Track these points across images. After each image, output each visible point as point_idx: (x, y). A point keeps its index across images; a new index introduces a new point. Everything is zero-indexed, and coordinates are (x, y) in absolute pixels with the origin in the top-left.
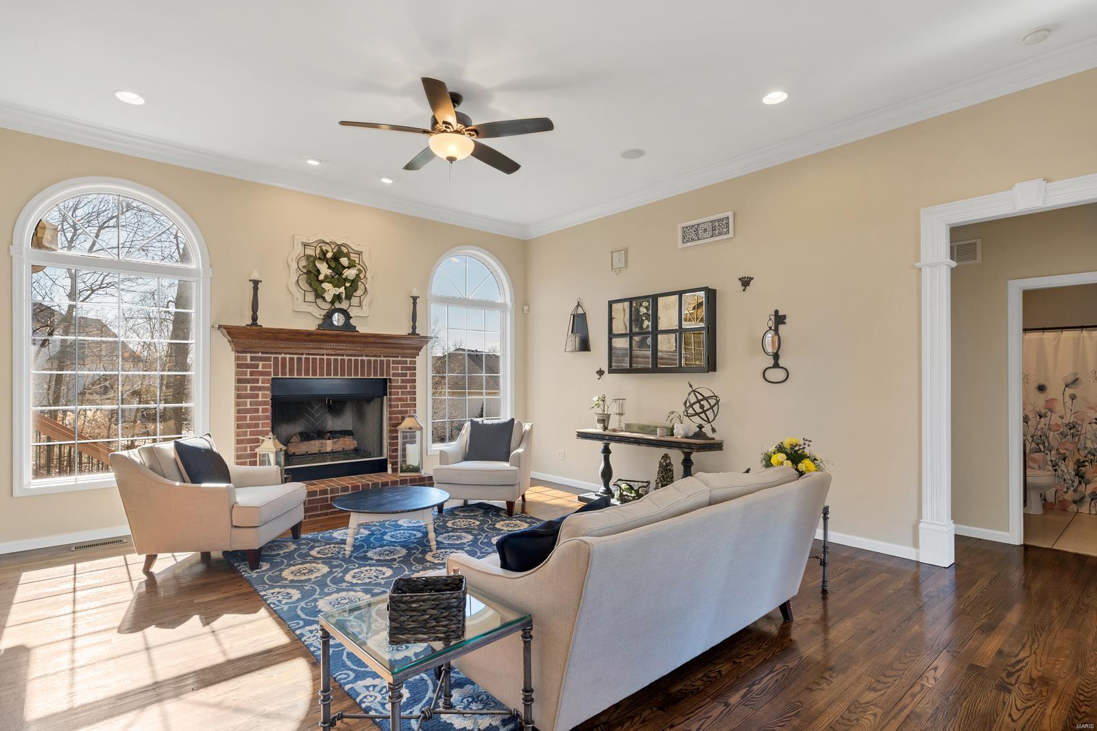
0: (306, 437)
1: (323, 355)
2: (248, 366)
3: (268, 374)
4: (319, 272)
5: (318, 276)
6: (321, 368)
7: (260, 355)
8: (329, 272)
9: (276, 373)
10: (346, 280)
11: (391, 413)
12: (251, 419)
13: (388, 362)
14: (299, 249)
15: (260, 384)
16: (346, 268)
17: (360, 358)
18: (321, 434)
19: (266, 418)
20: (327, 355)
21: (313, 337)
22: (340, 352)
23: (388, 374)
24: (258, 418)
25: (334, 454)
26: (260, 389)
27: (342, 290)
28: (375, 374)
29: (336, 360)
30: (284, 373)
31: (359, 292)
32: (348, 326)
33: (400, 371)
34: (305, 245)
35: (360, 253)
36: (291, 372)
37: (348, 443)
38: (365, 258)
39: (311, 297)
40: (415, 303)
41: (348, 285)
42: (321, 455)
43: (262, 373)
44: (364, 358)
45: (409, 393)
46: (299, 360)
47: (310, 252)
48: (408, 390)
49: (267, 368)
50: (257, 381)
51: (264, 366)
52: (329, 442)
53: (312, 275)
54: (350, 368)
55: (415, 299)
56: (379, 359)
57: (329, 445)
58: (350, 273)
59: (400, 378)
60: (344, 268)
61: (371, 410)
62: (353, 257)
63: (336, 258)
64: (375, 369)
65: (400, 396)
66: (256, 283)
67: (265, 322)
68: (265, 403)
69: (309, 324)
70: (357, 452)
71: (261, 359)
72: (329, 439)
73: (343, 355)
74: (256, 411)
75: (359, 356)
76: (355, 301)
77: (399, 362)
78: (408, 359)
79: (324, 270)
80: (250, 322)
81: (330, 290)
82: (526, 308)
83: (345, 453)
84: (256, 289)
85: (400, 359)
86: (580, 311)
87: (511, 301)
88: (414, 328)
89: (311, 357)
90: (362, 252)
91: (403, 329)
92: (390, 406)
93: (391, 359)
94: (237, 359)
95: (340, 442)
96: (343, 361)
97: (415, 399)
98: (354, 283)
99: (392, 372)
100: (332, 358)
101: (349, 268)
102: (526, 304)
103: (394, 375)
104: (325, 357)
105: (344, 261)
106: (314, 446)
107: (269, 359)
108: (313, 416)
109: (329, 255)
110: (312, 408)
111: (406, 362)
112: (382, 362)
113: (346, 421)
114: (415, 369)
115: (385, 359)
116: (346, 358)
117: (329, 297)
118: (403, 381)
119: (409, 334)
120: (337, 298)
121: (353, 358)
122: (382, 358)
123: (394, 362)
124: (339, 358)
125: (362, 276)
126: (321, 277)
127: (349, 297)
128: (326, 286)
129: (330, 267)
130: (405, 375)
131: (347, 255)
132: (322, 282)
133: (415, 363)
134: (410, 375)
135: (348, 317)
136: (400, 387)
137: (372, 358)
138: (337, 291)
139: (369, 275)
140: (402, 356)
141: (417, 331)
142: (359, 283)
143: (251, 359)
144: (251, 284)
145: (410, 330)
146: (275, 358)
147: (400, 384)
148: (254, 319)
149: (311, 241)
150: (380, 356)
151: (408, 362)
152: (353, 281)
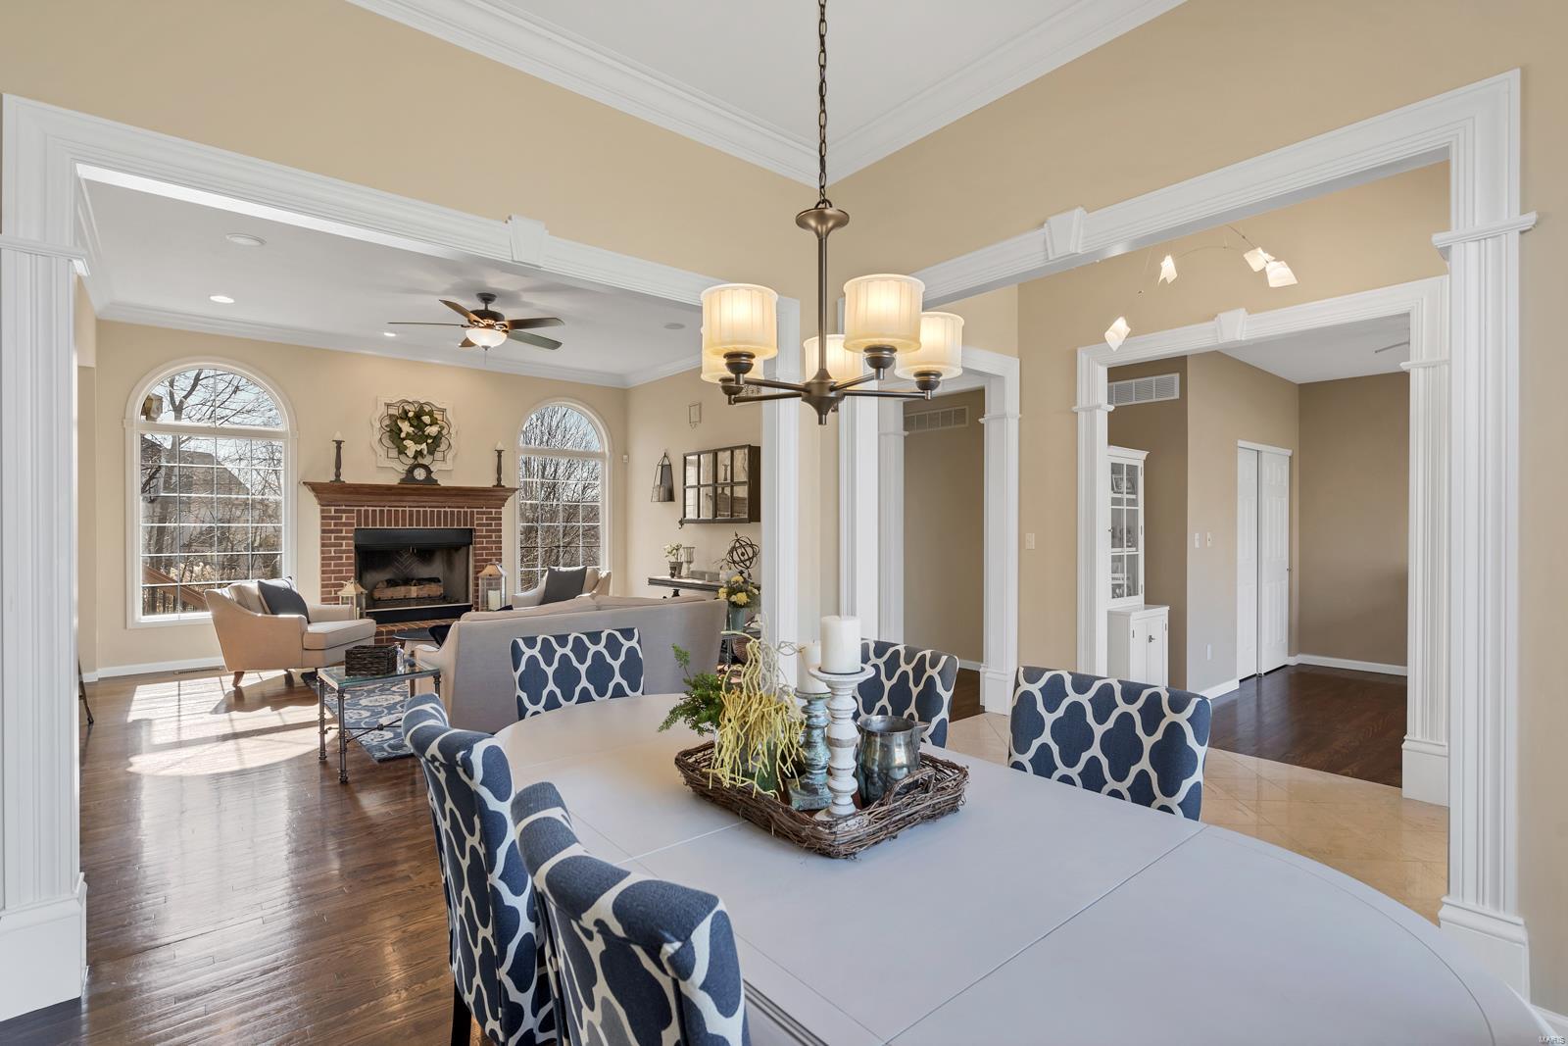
0: (392, 583)
1: (405, 507)
2: (332, 518)
3: (352, 525)
4: (400, 430)
5: (400, 435)
6: (404, 519)
7: (344, 507)
8: (411, 430)
9: (359, 524)
10: (429, 436)
11: (476, 561)
12: (335, 565)
13: (472, 513)
14: (382, 410)
15: (344, 534)
16: (429, 425)
17: (442, 510)
18: (407, 581)
19: (350, 565)
20: (410, 507)
21: (393, 491)
22: (423, 504)
23: (472, 524)
24: (342, 565)
25: (419, 600)
26: (344, 538)
27: (424, 446)
28: (459, 524)
29: (418, 512)
30: (366, 524)
31: (443, 447)
32: (429, 479)
33: (485, 522)
34: (388, 405)
35: (443, 411)
36: (374, 523)
37: (435, 590)
38: (449, 415)
39: (394, 453)
40: (499, 456)
42: (406, 600)
43: (345, 524)
44: (447, 509)
45: (494, 542)
46: (382, 512)
47: (393, 411)
48: (494, 540)
49: (350, 521)
50: (341, 531)
51: (347, 518)
52: (414, 588)
53: (395, 433)
54: (432, 519)
55: (499, 453)
56: (462, 510)
57: (414, 591)
58: (433, 430)
59: (484, 528)
60: (427, 425)
61: (459, 558)
62: (438, 415)
63: (418, 416)
64: (459, 519)
65: (485, 546)
66: (339, 443)
67: (349, 477)
68: (349, 552)
69: (392, 479)
70: (444, 598)
71: (344, 511)
72: (415, 585)
73: (425, 507)
74: (341, 558)
75: (441, 507)
76: (438, 455)
77: (484, 513)
78: (493, 510)
79: (406, 428)
80: (333, 478)
81: (412, 447)
82: (625, 457)
83: (431, 599)
84: (339, 448)
85: (484, 509)
86: (666, 462)
87: (609, 450)
88: (499, 480)
89: (393, 509)
90: (445, 410)
91: (489, 482)
92: (475, 555)
93: (475, 510)
94: (322, 511)
95: (426, 589)
96: (425, 512)
97: (501, 549)
98: (437, 440)
99: (476, 522)
100: (415, 509)
101: (431, 425)
102: (626, 453)
103: (478, 525)
104: (407, 509)
105: (426, 419)
106: (400, 592)
107: (352, 511)
108: (401, 563)
109: (411, 414)
110: (401, 555)
111: (490, 513)
112: (466, 513)
113: (436, 569)
114: (500, 519)
115: (469, 510)
116: (429, 510)
117: (411, 453)
118: (487, 531)
119: (494, 486)
120: (419, 454)
121: (436, 510)
122: (466, 509)
123: (478, 513)
124: (422, 509)
125: (445, 432)
126: (403, 435)
127: (431, 452)
128: (408, 443)
129: (412, 425)
130: (491, 525)
131: (430, 414)
132: (404, 439)
133: (500, 513)
134: (496, 525)
135: (429, 471)
136: (485, 537)
137: (456, 510)
138: (419, 447)
139: (452, 431)
140: (486, 507)
141: (502, 483)
142: (444, 439)
143: (335, 511)
144: (334, 445)
145: (495, 483)
146: (358, 510)
147: (484, 533)
148: (337, 476)
149: (394, 401)
150: (463, 507)
151: (493, 513)
152: (435, 437)
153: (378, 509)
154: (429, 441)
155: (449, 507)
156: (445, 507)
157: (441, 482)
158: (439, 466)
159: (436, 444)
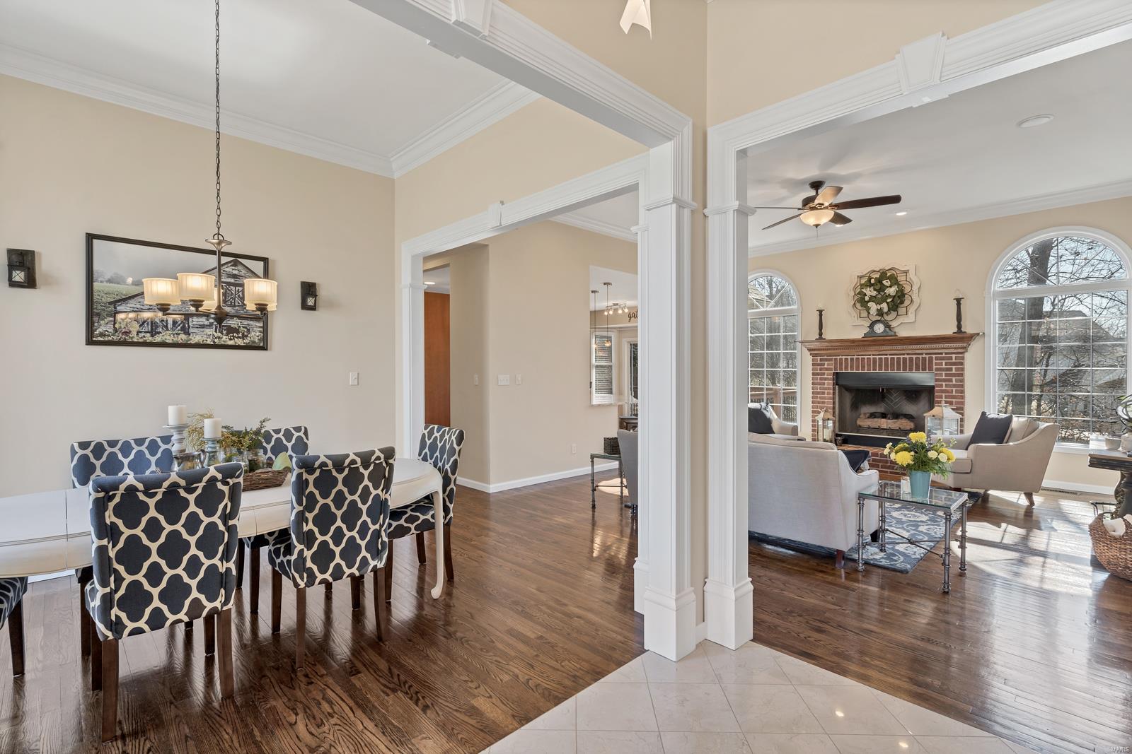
0: (873, 416)
1: (870, 355)
2: (819, 365)
3: (831, 369)
4: (866, 295)
5: (864, 299)
6: (869, 365)
7: (826, 357)
8: (874, 293)
9: (836, 369)
10: (889, 296)
12: (821, 398)
13: (931, 359)
14: (855, 280)
15: (826, 376)
16: (888, 287)
17: (902, 357)
19: (830, 398)
20: (873, 355)
21: (859, 344)
22: (884, 352)
23: (930, 368)
24: (824, 398)
26: (825, 379)
27: (885, 305)
29: (880, 359)
30: (841, 369)
31: (907, 302)
32: (889, 332)
33: (944, 366)
34: (860, 277)
35: (906, 272)
36: (846, 368)
37: (905, 424)
38: (911, 275)
39: (864, 314)
40: (959, 304)
41: (889, 300)
42: (878, 430)
43: (827, 369)
44: (906, 356)
45: (954, 386)
46: (852, 359)
47: (862, 281)
48: (954, 383)
49: (830, 367)
50: (824, 374)
51: (828, 365)
52: (889, 421)
53: (862, 301)
56: (920, 356)
57: (887, 423)
58: (892, 291)
59: (944, 373)
62: (901, 278)
63: (879, 281)
65: (944, 388)
66: (821, 312)
67: (830, 335)
68: (829, 389)
69: (858, 334)
71: (826, 360)
72: (891, 419)
73: (886, 355)
74: (823, 393)
75: (901, 354)
76: (902, 310)
77: (942, 359)
78: (955, 356)
79: (870, 292)
80: (818, 336)
81: (873, 307)
83: (902, 432)
84: (821, 315)
85: (944, 355)
89: (860, 357)
90: (909, 271)
91: (950, 329)
92: (936, 397)
93: (934, 356)
94: (813, 360)
95: (898, 423)
96: (886, 359)
97: (962, 392)
98: (898, 298)
99: (934, 367)
100: (877, 357)
101: (891, 287)
103: (937, 370)
104: (872, 357)
105: (886, 283)
106: (876, 423)
107: (831, 360)
108: (891, 400)
109: (874, 281)
110: (891, 395)
111: (951, 359)
114: (962, 364)
115: (927, 356)
116: (889, 357)
117: (873, 312)
118: (946, 375)
119: (954, 333)
120: (880, 313)
121: (896, 357)
122: (924, 356)
123: (936, 359)
124: (883, 357)
125: (907, 290)
126: (867, 298)
127: (893, 309)
128: (871, 304)
129: (875, 290)
130: (951, 369)
131: (891, 277)
132: (868, 302)
133: (963, 358)
134: (957, 370)
135: (887, 326)
136: (945, 380)
137: (914, 356)
138: (879, 307)
139: (915, 288)
140: (946, 353)
141: (963, 330)
142: (906, 296)
143: (821, 360)
144: (818, 313)
145: (956, 330)
146: (836, 359)
147: (944, 377)
148: (821, 334)
149: (865, 273)
150: (922, 354)
151: (954, 358)
152: (894, 296)
153: (849, 357)
155: (908, 354)
156: (904, 354)
157: (903, 333)
158: (901, 320)
159: (898, 302)
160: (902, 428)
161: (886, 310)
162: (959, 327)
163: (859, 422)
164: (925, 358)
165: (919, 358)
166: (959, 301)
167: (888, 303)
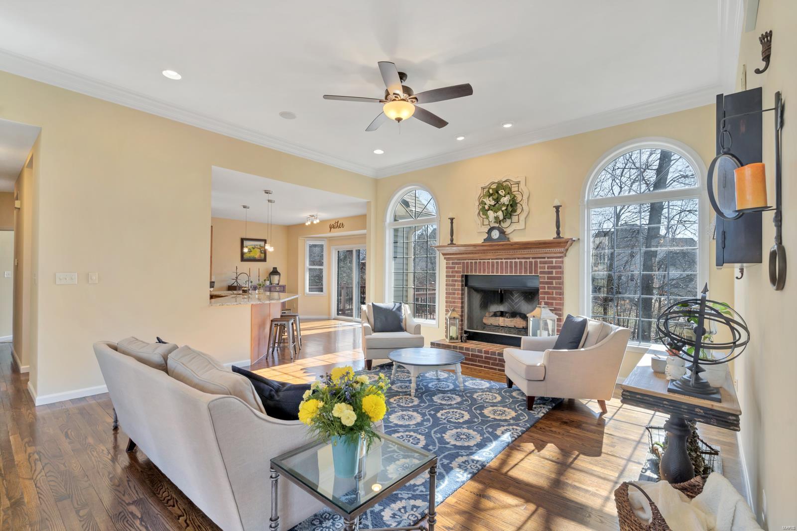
1: (489, 259)
2: (451, 268)
3: (460, 272)
4: (485, 204)
5: (484, 207)
7: (457, 261)
8: (492, 202)
9: (463, 272)
10: (504, 205)
12: (452, 298)
13: (536, 263)
14: (480, 193)
15: (456, 278)
17: (514, 261)
19: (459, 298)
20: (492, 259)
21: (480, 248)
23: (536, 271)
24: (455, 298)
26: (456, 281)
27: (500, 213)
28: (526, 272)
29: (497, 262)
30: (467, 272)
31: (519, 211)
32: (503, 238)
33: (546, 270)
34: (483, 188)
35: (518, 183)
36: (472, 271)
38: (521, 185)
39: (486, 221)
40: (558, 212)
43: (457, 272)
44: (517, 260)
45: (558, 288)
48: (555, 285)
49: (459, 270)
50: (455, 276)
51: (458, 268)
54: (506, 267)
56: (528, 260)
57: (507, 322)
58: (505, 200)
59: (546, 276)
60: (502, 197)
62: (514, 189)
63: (497, 191)
64: (526, 268)
65: (546, 290)
66: (452, 220)
67: (461, 240)
68: (458, 290)
69: (479, 240)
70: (526, 331)
71: (457, 263)
73: (502, 259)
74: (455, 294)
76: (515, 218)
77: (545, 263)
78: (556, 260)
79: (489, 202)
80: (450, 242)
81: (491, 214)
83: (519, 330)
84: (452, 223)
85: (546, 259)
89: (482, 261)
90: (520, 182)
91: (551, 236)
93: (539, 260)
94: (447, 263)
95: (514, 321)
96: (502, 263)
97: (562, 294)
98: (513, 204)
99: (539, 270)
100: (495, 261)
101: (505, 196)
103: (541, 273)
104: (490, 261)
105: (502, 192)
106: (501, 321)
107: (459, 263)
108: (513, 301)
111: (552, 262)
112: (531, 263)
115: (533, 260)
116: (504, 261)
117: (491, 219)
118: (548, 278)
119: (554, 238)
120: (497, 220)
121: (509, 261)
122: (531, 260)
123: (541, 263)
124: (499, 261)
125: (518, 199)
126: (486, 207)
127: (507, 217)
129: (493, 199)
130: (552, 273)
131: (505, 187)
132: (487, 210)
133: (562, 262)
134: (557, 273)
135: (502, 232)
136: (547, 283)
137: (523, 261)
138: (496, 215)
139: (525, 197)
140: (548, 258)
141: (561, 235)
142: (518, 205)
143: (453, 263)
144: (450, 221)
145: (555, 235)
146: (463, 263)
147: (546, 280)
148: (452, 240)
149: (487, 185)
150: (529, 258)
151: (554, 262)
152: (508, 205)
153: (473, 261)
154: (504, 208)
155: (518, 258)
156: (515, 259)
157: (516, 238)
158: (514, 227)
159: (512, 209)
160: (517, 326)
161: (501, 217)
162: (558, 233)
163: (485, 321)
164: (532, 262)
165: (527, 262)
166: (557, 208)
167: (503, 211)
